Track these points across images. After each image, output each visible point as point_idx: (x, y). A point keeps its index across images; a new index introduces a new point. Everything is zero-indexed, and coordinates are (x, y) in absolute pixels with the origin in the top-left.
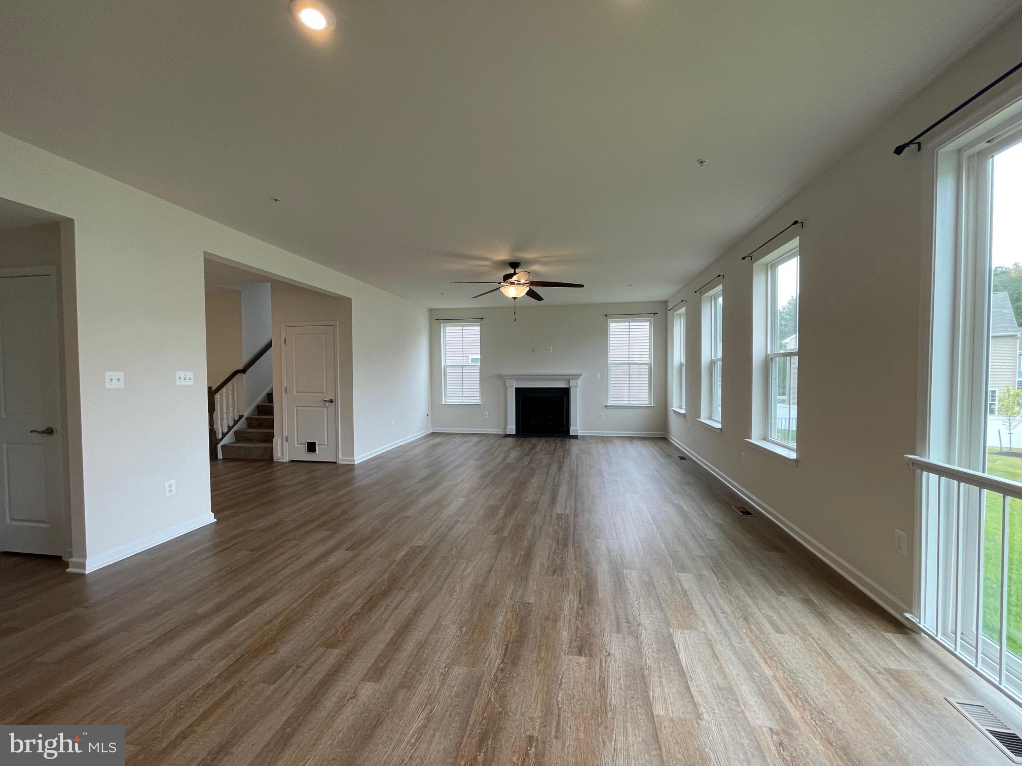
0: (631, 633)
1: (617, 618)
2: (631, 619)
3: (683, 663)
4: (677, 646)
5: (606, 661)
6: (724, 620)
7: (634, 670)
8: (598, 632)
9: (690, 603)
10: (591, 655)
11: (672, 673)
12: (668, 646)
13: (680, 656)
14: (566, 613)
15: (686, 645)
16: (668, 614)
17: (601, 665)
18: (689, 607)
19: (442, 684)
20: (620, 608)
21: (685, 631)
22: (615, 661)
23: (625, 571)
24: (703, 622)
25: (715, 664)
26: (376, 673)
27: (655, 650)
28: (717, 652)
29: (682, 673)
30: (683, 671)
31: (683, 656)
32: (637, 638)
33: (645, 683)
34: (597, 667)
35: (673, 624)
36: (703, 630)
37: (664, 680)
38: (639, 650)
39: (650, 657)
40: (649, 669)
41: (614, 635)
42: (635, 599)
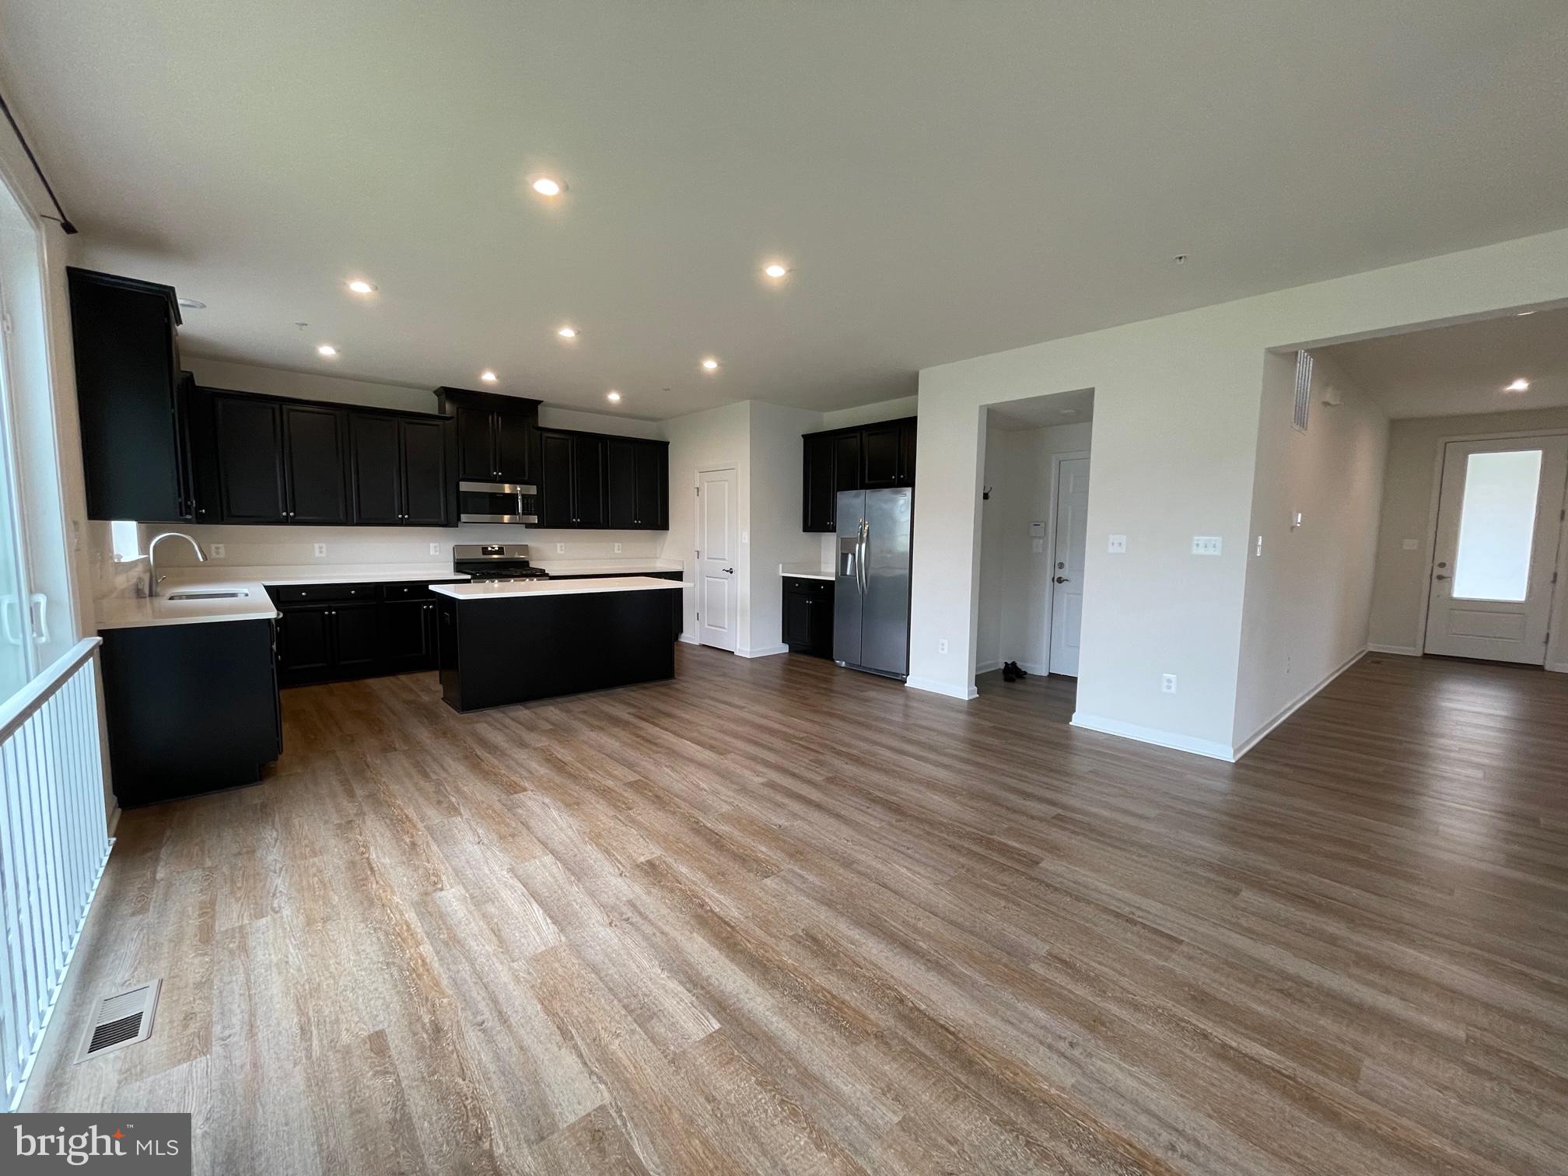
0: (613, 908)
1: (646, 918)
2: (625, 925)
3: (535, 906)
4: (549, 921)
5: (619, 869)
6: (482, 1006)
7: (585, 874)
8: (652, 890)
9: (549, 1012)
10: (638, 866)
11: (545, 890)
12: (561, 917)
13: (541, 911)
14: (712, 891)
15: (537, 929)
16: (579, 964)
17: (620, 863)
18: (548, 998)
19: (723, 800)
20: (654, 934)
21: (543, 948)
22: (610, 873)
23: (717, 1026)
24: (517, 980)
25: (497, 924)
26: (772, 785)
27: (574, 904)
28: (494, 939)
29: (534, 895)
30: (534, 897)
31: (538, 912)
32: (603, 906)
33: (569, 870)
34: (623, 861)
35: (565, 951)
36: (515, 965)
37: (552, 880)
38: (592, 894)
39: (576, 894)
40: (571, 883)
41: (631, 897)
42: (645, 963)
